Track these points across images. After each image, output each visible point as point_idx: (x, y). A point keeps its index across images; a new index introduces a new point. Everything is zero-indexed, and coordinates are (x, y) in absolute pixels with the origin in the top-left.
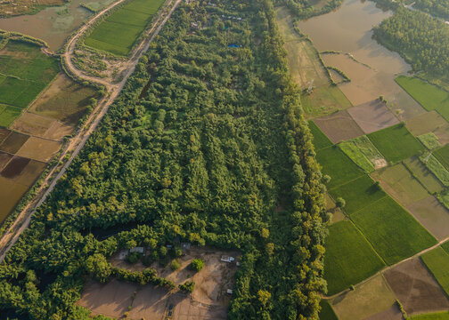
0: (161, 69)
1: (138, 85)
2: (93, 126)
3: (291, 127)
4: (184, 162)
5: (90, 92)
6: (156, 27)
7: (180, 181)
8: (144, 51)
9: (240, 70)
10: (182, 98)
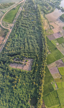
0: (19, 26)
1: (15, 29)
2: (8, 37)
3: (43, 38)
4: (24, 44)
5: (6, 31)
6: (17, 16)
7: (24, 47)
8: (15, 22)
9: (34, 26)
10: (23, 32)
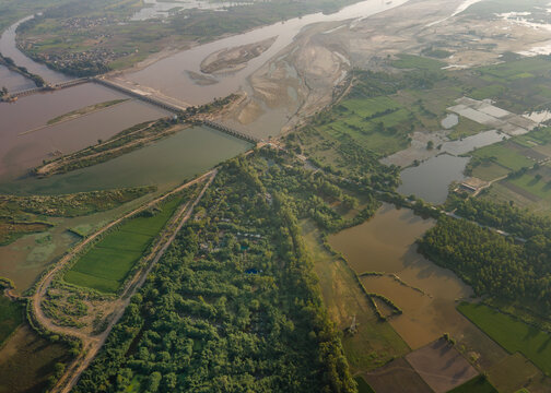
0: (158, 311)
1: (126, 336)
6: (157, 251)
8: (139, 286)
9: (261, 305)
10: (185, 352)
